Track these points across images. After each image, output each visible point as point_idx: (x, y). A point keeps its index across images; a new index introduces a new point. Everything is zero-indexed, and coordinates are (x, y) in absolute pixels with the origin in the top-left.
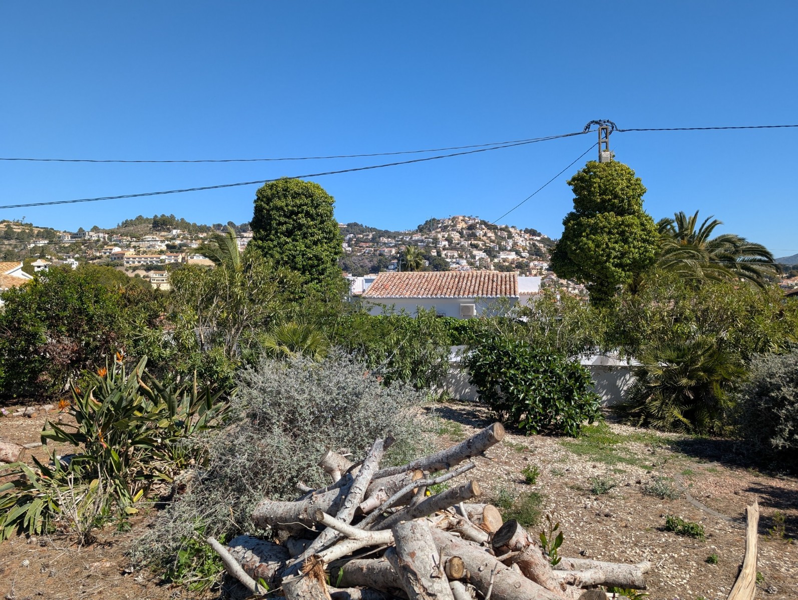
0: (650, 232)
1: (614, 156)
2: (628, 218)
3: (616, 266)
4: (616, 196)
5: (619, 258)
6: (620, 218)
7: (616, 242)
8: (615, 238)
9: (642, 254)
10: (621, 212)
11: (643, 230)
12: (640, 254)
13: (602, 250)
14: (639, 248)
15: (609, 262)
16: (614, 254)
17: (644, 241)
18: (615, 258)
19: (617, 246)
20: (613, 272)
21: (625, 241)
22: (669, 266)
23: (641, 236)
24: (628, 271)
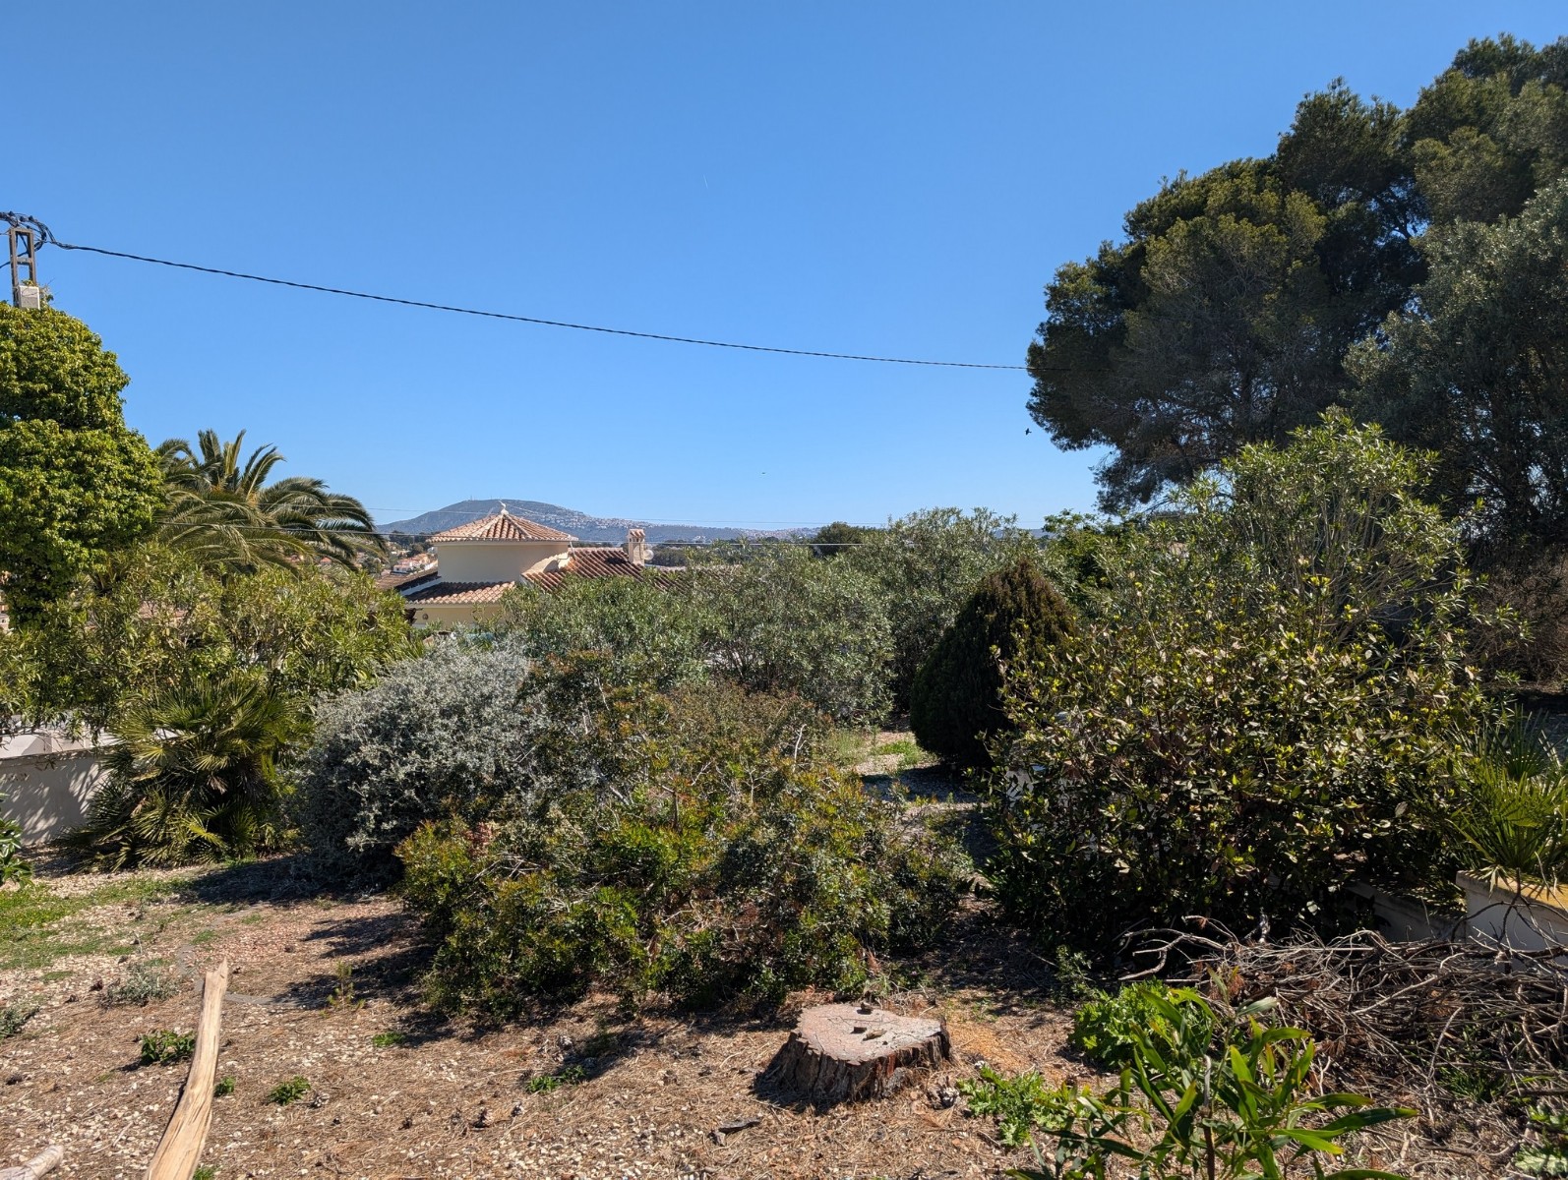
0: (141, 466)
1: (50, 298)
2: (91, 436)
3: (69, 536)
4: (58, 386)
5: (75, 520)
6: (71, 435)
7: (65, 486)
8: (62, 477)
9: (126, 511)
10: (73, 422)
11: (125, 463)
12: (121, 512)
13: (32, 502)
14: (118, 500)
15: (52, 528)
16: (61, 510)
17: (130, 485)
18: (63, 519)
19: (66, 493)
20: (61, 549)
21: (87, 484)
22: (185, 536)
23: (121, 474)
24: (97, 546)
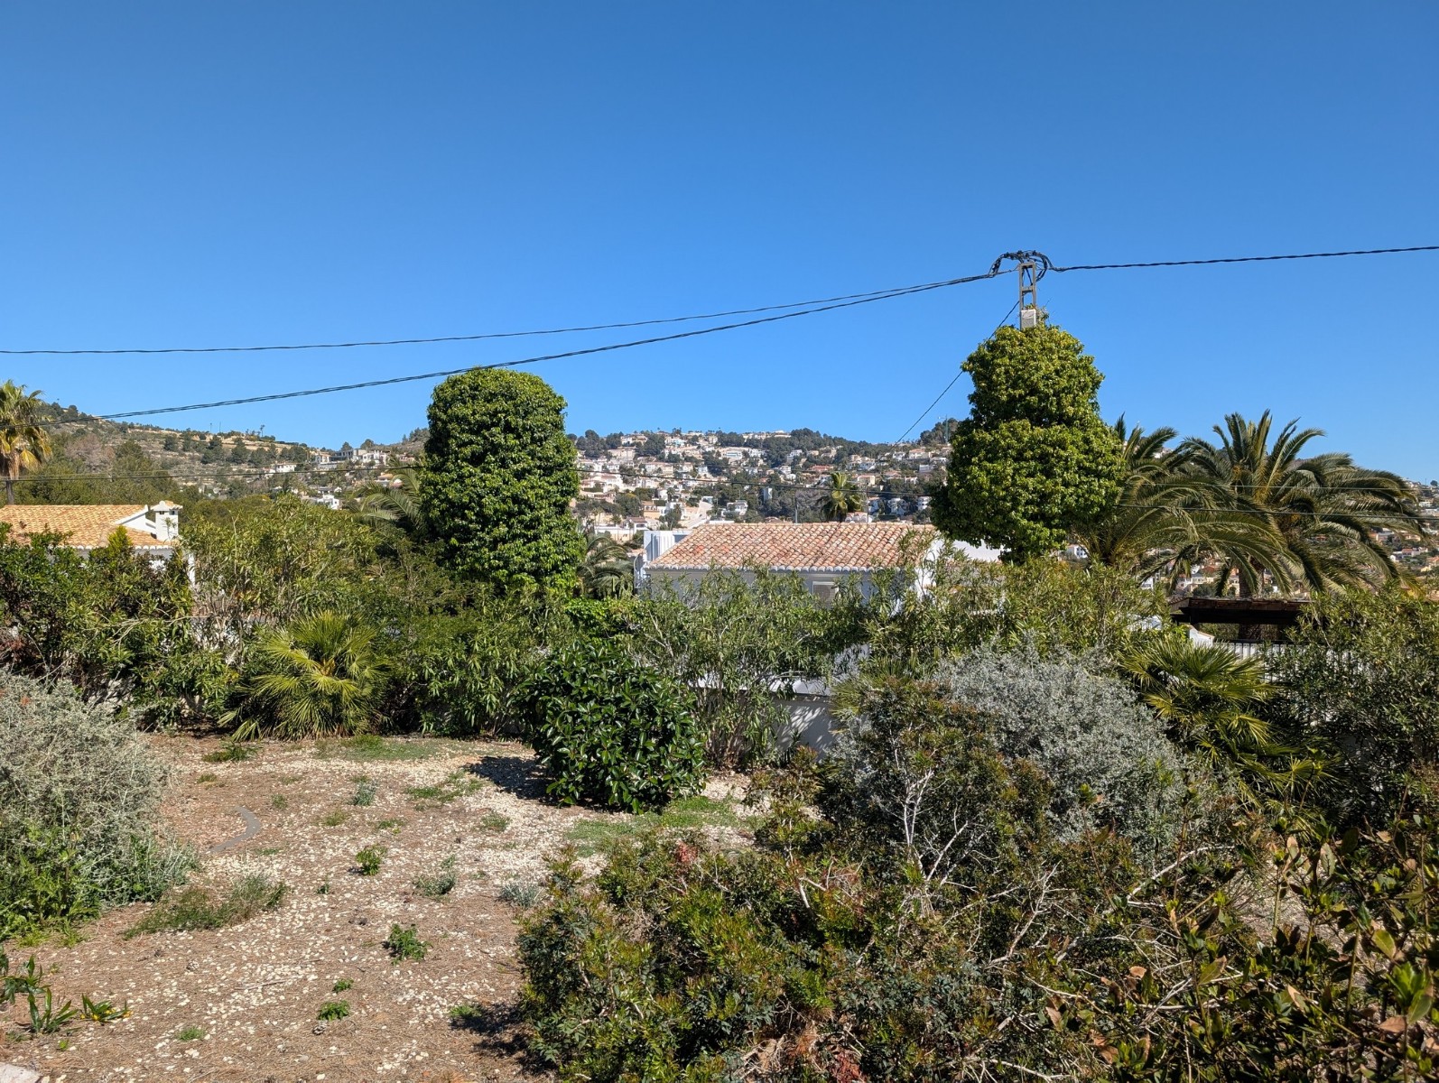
0: (1100, 454)
1: (1046, 317)
2: (1057, 431)
3: (1034, 518)
4: (1033, 390)
5: (1038, 505)
6: (1039, 430)
7: (1031, 475)
8: (1029, 467)
9: (1083, 496)
10: (1039, 417)
11: (1086, 452)
12: (1079, 496)
13: (1003, 490)
14: (1077, 486)
15: (1017, 511)
16: (1025, 496)
17: (1088, 472)
18: (1027, 503)
19: (1030, 481)
20: (1024, 529)
21: (1049, 474)
22: (1147, 517)
23: (1078, 462)
24: (1057, 527)
